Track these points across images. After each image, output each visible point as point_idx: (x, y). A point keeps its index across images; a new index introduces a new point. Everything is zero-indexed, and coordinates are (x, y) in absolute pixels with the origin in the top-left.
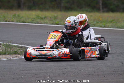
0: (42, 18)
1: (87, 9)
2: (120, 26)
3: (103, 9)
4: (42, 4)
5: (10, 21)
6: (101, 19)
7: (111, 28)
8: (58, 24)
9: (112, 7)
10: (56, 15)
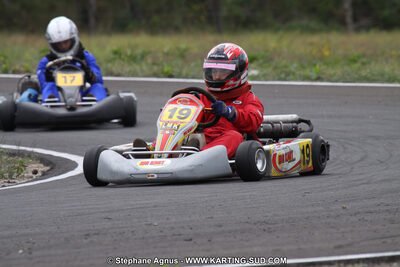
0: (133, 59)
1: (305, 22)
2: (369, 75)
3: (355, 19)
4: (158, 11)
5: (22, 69)
6: (327, 53)
7: (336, 81)
8: (171, 76)
9: (386, 13)
10: (183, 46)
